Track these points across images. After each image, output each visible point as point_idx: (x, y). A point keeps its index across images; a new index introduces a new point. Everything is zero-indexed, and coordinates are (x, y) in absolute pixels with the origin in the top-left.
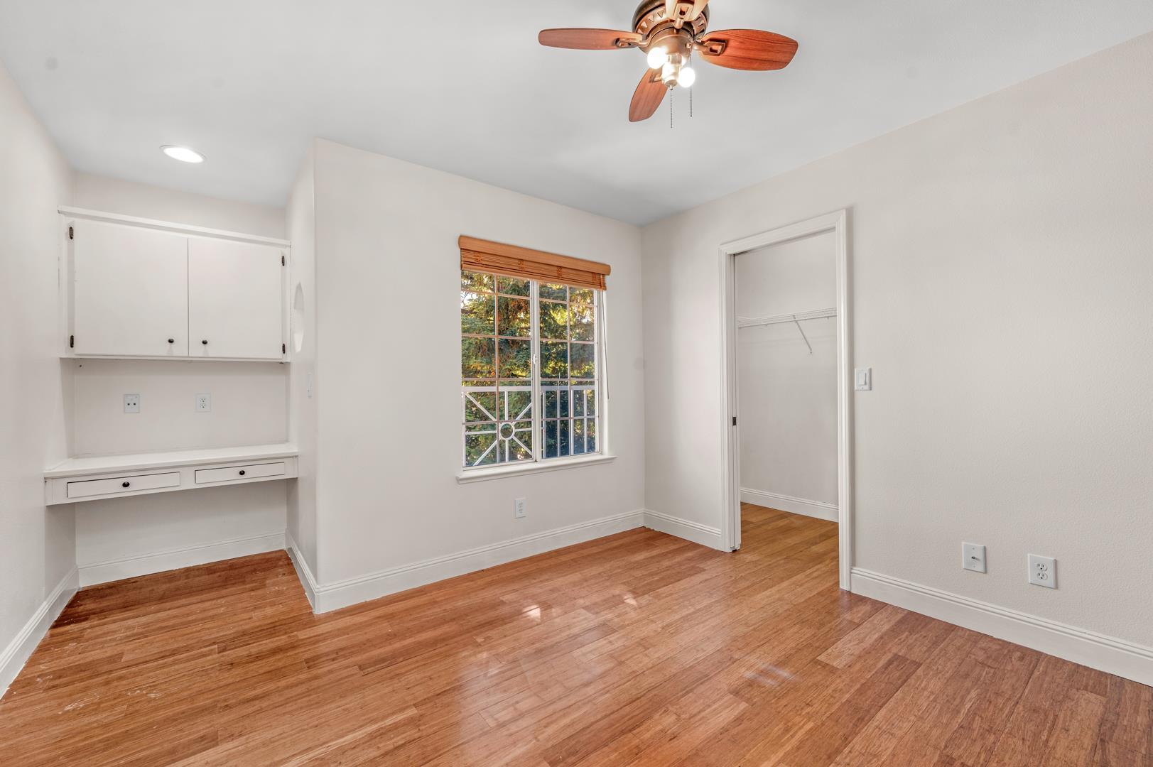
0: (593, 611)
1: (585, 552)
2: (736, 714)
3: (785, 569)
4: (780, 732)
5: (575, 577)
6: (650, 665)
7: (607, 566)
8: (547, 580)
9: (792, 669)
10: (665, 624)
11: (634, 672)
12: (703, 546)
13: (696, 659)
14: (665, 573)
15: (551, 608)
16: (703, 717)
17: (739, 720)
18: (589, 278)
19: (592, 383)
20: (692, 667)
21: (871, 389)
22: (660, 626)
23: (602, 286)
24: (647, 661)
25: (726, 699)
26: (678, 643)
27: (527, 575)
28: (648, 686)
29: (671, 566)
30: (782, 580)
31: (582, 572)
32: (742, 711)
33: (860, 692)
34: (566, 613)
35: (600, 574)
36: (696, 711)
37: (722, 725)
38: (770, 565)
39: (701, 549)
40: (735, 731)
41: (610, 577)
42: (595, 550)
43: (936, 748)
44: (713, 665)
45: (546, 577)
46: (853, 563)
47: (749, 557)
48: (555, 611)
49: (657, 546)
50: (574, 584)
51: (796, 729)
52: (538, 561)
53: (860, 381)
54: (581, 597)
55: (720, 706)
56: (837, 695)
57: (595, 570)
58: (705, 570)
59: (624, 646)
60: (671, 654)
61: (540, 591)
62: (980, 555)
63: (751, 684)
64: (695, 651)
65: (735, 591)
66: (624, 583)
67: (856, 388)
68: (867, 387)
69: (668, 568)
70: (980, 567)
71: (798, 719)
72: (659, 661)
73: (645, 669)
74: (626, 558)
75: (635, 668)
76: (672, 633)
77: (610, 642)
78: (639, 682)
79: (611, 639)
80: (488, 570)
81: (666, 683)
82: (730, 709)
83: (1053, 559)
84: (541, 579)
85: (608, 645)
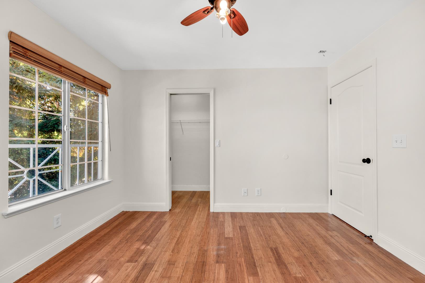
0: (134, 261)
1: (102, 233)
2: (224, 270)
3: (191, 211)
4: (239, 267)
5: (107, 249)
6: (182, 271)
7: (121, 235)
8: (90, 258)
9: (223, 244)
10: (171, 250)
11: (178, 278)
12: (157, 212)
13: (195, 258)
14: (152, 229)
15: (107, 272)
16: (217, 278)
17: (227, 271)
18: (100, 88)
19: (97, 143)
20: (197, 262)
21: (220, 146)
22: (170, 252)
23: (106, 93)
24: (179, 270)
25: (217, 266)
26: (183, 255)
27: (72, 262)
28: (189, 280)
29: (152, 225)
30: (194, 215)
31: (109, 244)
32: (225, 267)
33: (243, 241)
34: (119, 270)
35: (120, 241)
36: (213, 278)
37: (224, 276)
38: (186, 211)
39: (158, 213)
40: (229, 277)
41: (127, 240)
42: (106, 231)
43: (267, 247)
44: (202, 256)
45: (87, 256)
46: (214, 202)
47: (177, 210)
48: (111, 273)
49: (137, 218)
50: (110, 253)
51: (241, 262)
52: (73, 249)
53: (217, 144)
54: (120, 257)
55: (218, 270)
56: (239, 246)
57: (115, 241)
58: (166, 221)
59: (163, 269)
60: (185, 261)
61: (91, 266)
62: (246, 191)
63: (218, 256)
64: (192, 255)
65: (184, 225)
66: (137, 240)
67: (216, 146)
68: (219, 146)
69: (151, 226)
70: (246, 195)
71: (239, 260)
72: (184, 267)
73: (181, 274)
74: (127, 228)
75: (178, 275)
76: (178, 252)
77: (156, 271)
78: (184, 281)
79: (155, 269)
80: (33, 272)
81: (194, 274)
82: (221, 269)
83: (260, 188)
84: (85, 259)
85: (156, 273)
